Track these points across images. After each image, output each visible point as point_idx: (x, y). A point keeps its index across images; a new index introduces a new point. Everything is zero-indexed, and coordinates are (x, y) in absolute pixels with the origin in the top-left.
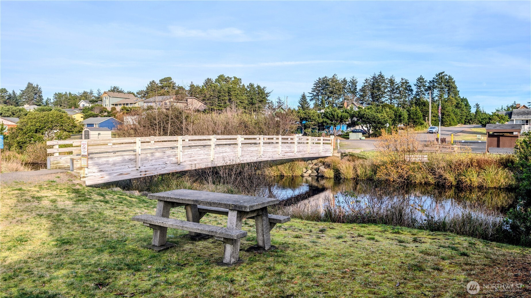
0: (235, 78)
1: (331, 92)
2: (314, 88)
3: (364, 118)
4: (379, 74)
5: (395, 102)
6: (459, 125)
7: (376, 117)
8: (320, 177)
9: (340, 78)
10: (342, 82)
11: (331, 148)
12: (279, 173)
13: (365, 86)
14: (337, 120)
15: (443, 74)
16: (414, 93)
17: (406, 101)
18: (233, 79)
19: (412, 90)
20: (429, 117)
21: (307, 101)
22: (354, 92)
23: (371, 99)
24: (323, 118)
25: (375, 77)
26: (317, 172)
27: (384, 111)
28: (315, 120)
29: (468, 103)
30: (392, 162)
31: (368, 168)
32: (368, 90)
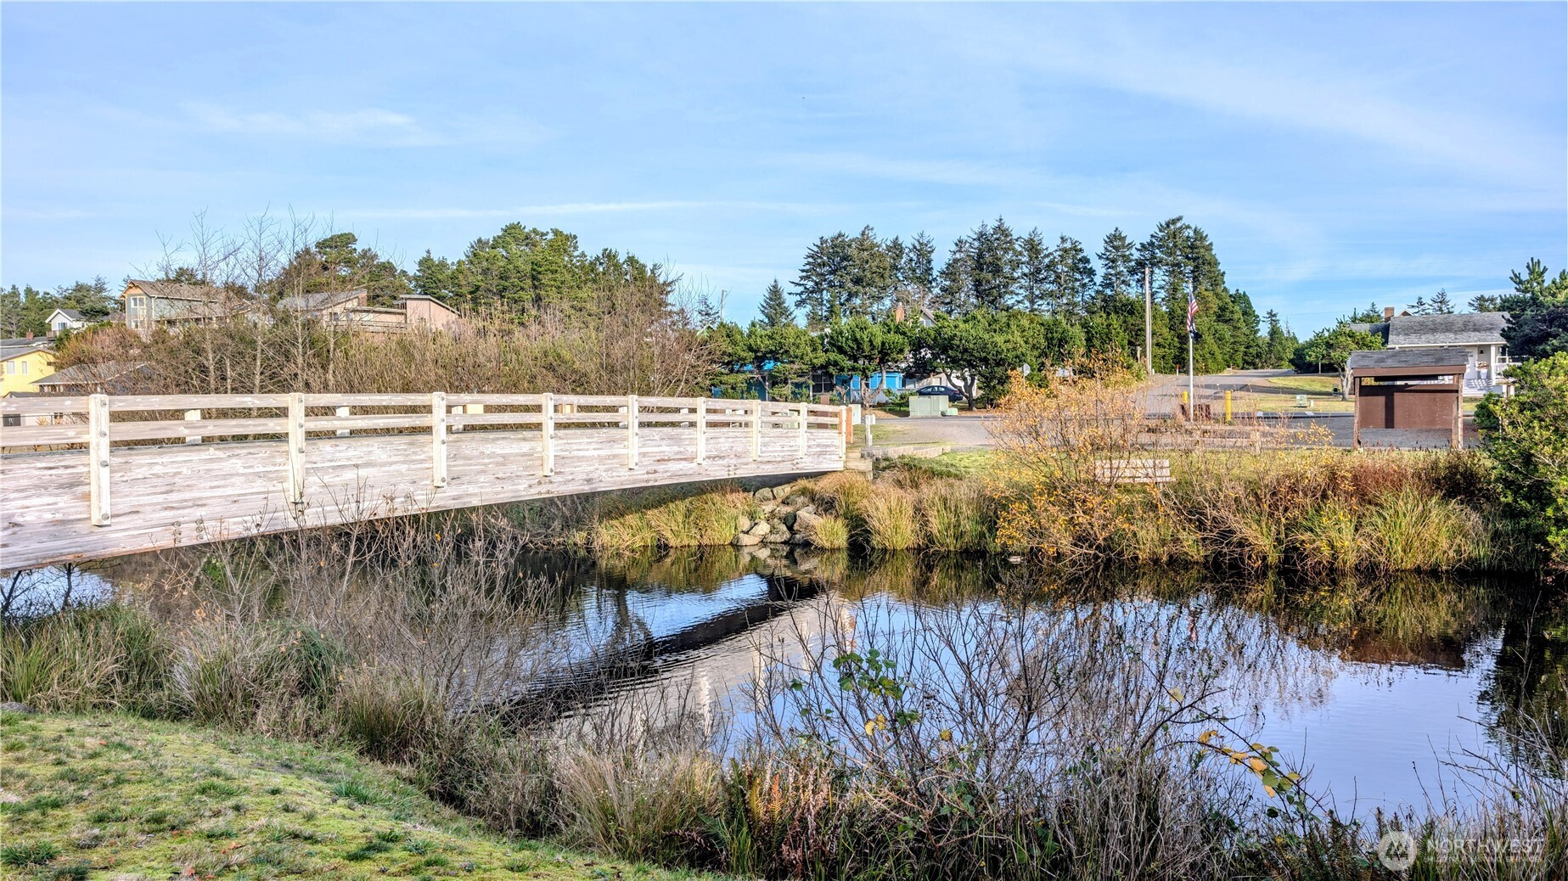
0: (556, 232)
1: (858, 281)
2: (808, 267)
3: (952, 349)
4: (997, 224)
5: (1043, 307)
6: (1229, 371)
7: (989, 346)
8: (798, 546)
9: (882, 237)
10: (889, 249)
11: (836, 441)
12: (648, 537)
13: (956, 261)
14: (870, 358)
15: (1179, 225)
16: (1098, 279)
17: (1075, 305)
18: (550, 236)
19: (1091, 272)
20: (1145, 348)
21: (786, 305)
22: (924, 280)
23: (973, 300)
24: (826, 351)
25: (985, 234)
26: (790, 528)
27: (1014, 328)
28: (802, 358)
29: (1251, 307)
30: (1051, 488)
31: (967, 511)
32: (966, 273)
